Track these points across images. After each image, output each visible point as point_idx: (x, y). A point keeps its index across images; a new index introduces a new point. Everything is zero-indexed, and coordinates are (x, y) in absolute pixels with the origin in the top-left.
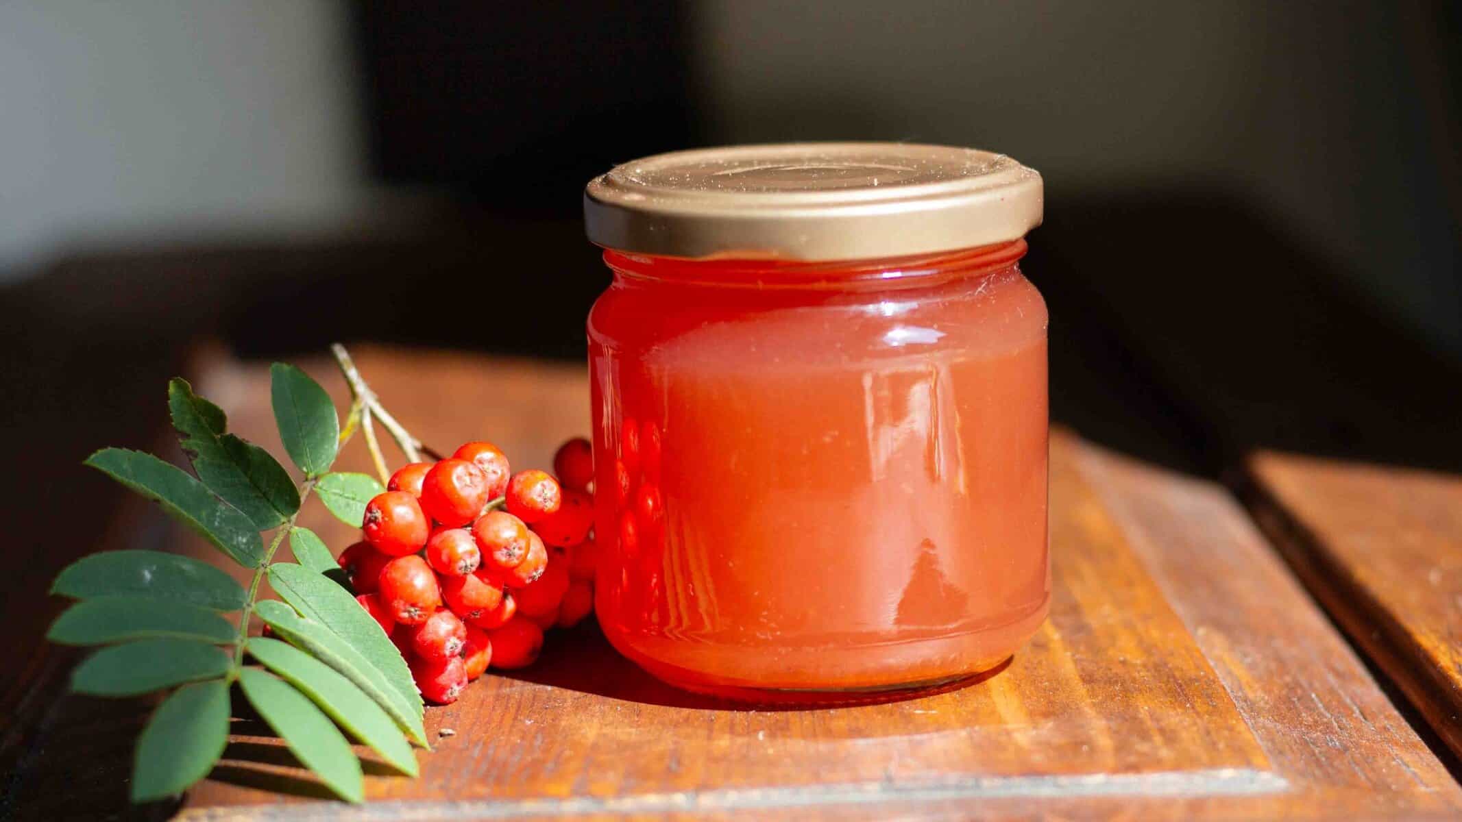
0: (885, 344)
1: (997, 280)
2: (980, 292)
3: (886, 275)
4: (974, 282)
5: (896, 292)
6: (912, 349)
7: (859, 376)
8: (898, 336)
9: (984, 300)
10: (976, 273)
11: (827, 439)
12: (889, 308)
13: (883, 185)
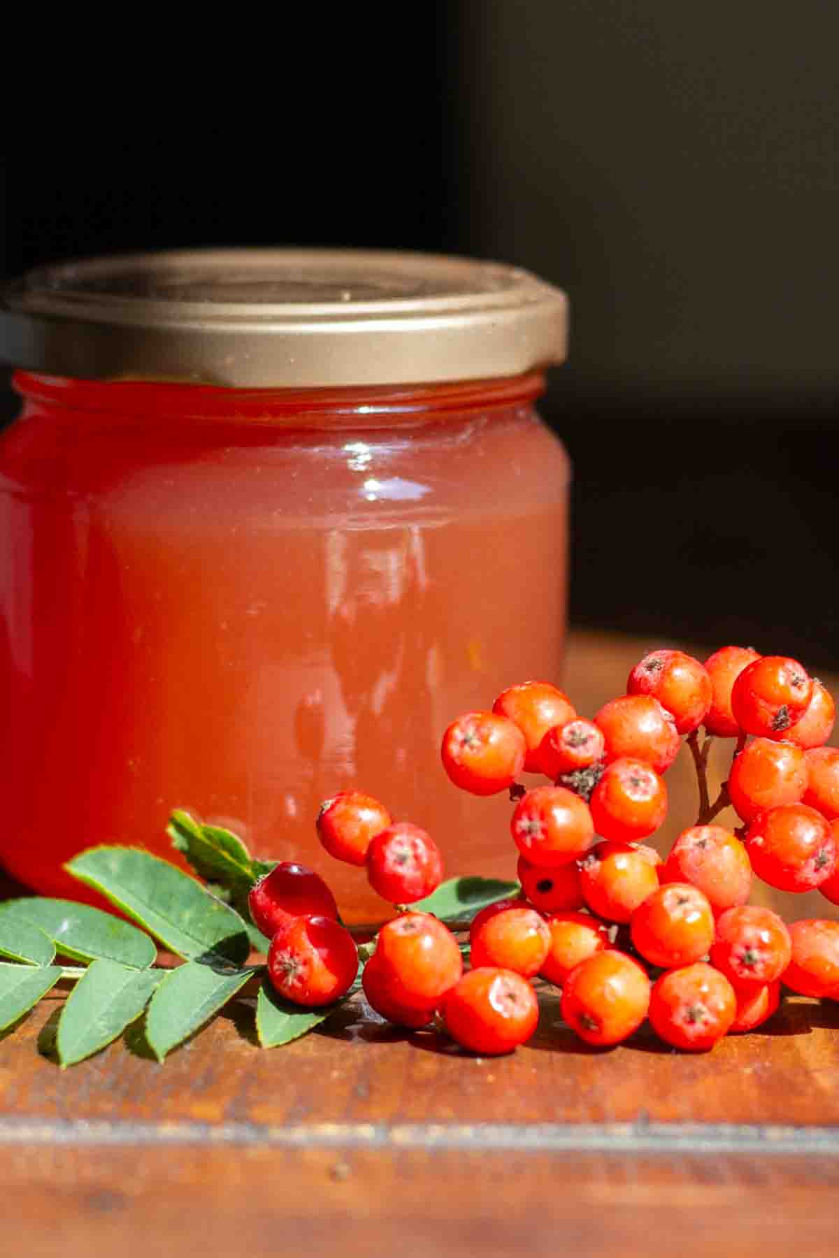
0: (360, 497)
1: (489, 425)
2: (464, 441)
3: (364, 410)
4: (454, 427)
5: (370, 431)
6: (383, 505)
7: (321, 534)
8: (373, 488)
9: (467, 450)
10: (460, 414)
11: (253, 612)
12: (361, 453)
13: (354, 299)
